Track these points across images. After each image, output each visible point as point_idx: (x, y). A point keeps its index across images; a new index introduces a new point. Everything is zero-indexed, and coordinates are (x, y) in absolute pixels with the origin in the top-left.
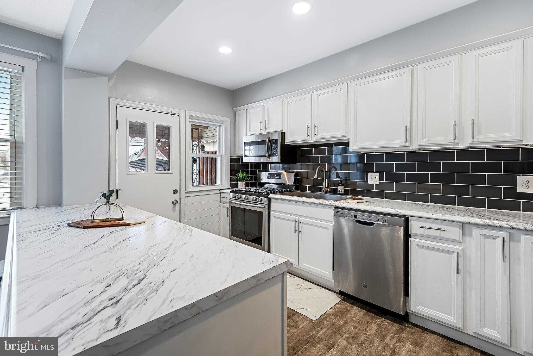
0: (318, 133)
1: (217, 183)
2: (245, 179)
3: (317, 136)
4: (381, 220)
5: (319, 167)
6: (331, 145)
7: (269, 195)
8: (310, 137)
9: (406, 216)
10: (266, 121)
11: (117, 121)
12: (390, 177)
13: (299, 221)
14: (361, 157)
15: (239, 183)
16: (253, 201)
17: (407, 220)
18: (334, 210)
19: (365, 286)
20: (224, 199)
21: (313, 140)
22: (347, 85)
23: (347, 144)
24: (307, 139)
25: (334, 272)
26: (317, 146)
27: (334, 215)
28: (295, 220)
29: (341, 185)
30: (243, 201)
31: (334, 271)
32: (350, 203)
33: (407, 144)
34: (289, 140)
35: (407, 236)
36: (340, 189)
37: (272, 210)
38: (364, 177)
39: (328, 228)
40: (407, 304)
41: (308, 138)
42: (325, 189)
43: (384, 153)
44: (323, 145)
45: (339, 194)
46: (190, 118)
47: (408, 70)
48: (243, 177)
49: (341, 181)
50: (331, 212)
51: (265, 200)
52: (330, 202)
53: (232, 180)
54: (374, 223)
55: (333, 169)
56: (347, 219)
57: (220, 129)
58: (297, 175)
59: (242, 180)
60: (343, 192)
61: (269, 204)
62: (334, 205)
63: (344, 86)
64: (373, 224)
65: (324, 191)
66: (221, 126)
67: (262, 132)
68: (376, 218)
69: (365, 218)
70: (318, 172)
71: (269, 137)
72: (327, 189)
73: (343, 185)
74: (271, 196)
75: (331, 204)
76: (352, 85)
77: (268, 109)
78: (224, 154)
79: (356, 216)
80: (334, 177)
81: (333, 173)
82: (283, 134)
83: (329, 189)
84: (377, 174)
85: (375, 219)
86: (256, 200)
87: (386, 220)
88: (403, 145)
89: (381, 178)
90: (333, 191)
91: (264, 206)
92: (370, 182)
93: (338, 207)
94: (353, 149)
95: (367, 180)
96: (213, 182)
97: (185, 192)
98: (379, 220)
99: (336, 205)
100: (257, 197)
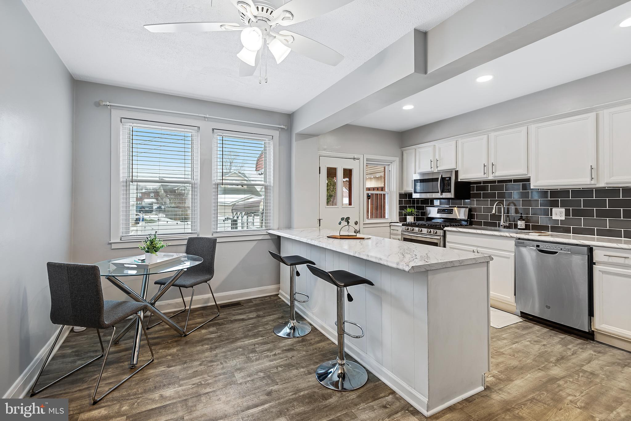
0: (496, 172)
1: (386, 217)
2: (414, 214)
3: (495, 174)
4: (564, 249)
5: (497, 202)
6: (510, 181)
7: (444, 228)
8: (486, 175)
9: (590, 246)
10: (438, 160)
11: (320, 167)
12: (578, 213)
13: (477, 251)
14: (544, 193)
15: (408, 217)
16: (427, 233)
17: (591, 250)
18: (515, 241)
19: (548, 307)
20: (395, 232)
21: (491, 177)
22: (527, 127)
23: (528, 180)
24: (483, 176)
25: (515, 297)
26: (494, 182)
27: (516, 245)
28: (473, 250)
29: (521, 220)
30: (417, 233)
31: (515, 295)
32: (534, 235)
33: (593, 182)
34: (462, 177)
35: (591, 263)
36: (521, 224)
37: (448, 242)
38: (548, 213)
39: (508, 258)
40: (592, 324)
41: (485, 176)
42: (504, 224)
43: (570, 190)
44: (499, 182)
45: (519, 229)
46: (367, 161)
47: (593, 115)
48: (411, 211)
49: (521, 217)
50: (512, 243)
51: (440, 232)
52: (511, 234)
53: (400, 214)
54: (558, 252)
55: (512, 204)
56: (529, 249)
57: (388, 168)
58: (470, 210)
59: (411, 214)
60: (524, 227)
61: (444, 236)
62: (515, 236)
63: (524, 129)
64: (556, 253)
65: (502, 226)
66: (390, 166)
67: (432, 169)
68: (559, 247)
69: (548, 247)
70: (496, 207)
71: (442, 175)
72: (505, 224)
73: (524, 220)
74: (446, 228)
75: (512, 236)
76: (533, 127)
77: (440, 149)
78: (392, 190)
79: (538, 246)
80: (512, 213)
81: (512, 208)
82: (457, 172)
83: (508, 224)
84: (563, 210)
85: (558, 249)
86: (430, 232)
87: (569, 249)
88: (589, 183)
89: (567, 213)
90: (512, 226)
91: (439, 238)
92: (554, 217)
93: (519, 239)
94: (535, 186)
95: (551, 215)
96: (382, 216)
97: (364, 224)
98: (561, 249)
99: (518, 237)
100: (432, 230)
